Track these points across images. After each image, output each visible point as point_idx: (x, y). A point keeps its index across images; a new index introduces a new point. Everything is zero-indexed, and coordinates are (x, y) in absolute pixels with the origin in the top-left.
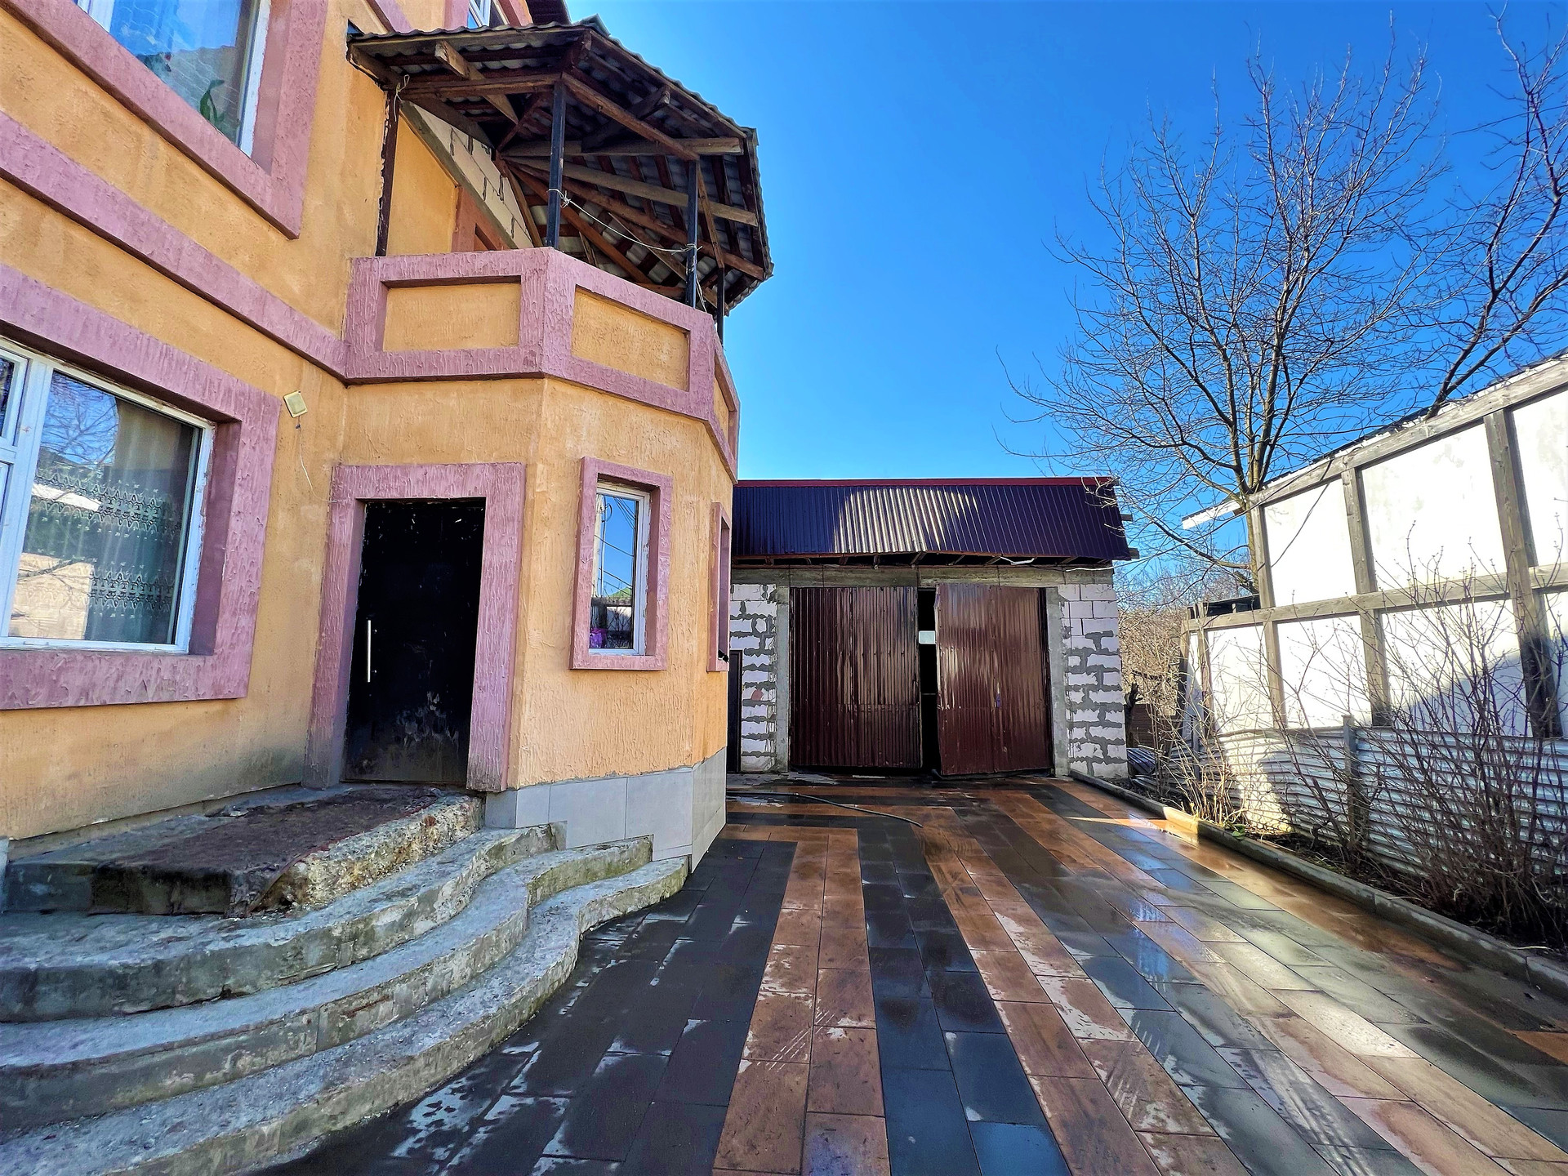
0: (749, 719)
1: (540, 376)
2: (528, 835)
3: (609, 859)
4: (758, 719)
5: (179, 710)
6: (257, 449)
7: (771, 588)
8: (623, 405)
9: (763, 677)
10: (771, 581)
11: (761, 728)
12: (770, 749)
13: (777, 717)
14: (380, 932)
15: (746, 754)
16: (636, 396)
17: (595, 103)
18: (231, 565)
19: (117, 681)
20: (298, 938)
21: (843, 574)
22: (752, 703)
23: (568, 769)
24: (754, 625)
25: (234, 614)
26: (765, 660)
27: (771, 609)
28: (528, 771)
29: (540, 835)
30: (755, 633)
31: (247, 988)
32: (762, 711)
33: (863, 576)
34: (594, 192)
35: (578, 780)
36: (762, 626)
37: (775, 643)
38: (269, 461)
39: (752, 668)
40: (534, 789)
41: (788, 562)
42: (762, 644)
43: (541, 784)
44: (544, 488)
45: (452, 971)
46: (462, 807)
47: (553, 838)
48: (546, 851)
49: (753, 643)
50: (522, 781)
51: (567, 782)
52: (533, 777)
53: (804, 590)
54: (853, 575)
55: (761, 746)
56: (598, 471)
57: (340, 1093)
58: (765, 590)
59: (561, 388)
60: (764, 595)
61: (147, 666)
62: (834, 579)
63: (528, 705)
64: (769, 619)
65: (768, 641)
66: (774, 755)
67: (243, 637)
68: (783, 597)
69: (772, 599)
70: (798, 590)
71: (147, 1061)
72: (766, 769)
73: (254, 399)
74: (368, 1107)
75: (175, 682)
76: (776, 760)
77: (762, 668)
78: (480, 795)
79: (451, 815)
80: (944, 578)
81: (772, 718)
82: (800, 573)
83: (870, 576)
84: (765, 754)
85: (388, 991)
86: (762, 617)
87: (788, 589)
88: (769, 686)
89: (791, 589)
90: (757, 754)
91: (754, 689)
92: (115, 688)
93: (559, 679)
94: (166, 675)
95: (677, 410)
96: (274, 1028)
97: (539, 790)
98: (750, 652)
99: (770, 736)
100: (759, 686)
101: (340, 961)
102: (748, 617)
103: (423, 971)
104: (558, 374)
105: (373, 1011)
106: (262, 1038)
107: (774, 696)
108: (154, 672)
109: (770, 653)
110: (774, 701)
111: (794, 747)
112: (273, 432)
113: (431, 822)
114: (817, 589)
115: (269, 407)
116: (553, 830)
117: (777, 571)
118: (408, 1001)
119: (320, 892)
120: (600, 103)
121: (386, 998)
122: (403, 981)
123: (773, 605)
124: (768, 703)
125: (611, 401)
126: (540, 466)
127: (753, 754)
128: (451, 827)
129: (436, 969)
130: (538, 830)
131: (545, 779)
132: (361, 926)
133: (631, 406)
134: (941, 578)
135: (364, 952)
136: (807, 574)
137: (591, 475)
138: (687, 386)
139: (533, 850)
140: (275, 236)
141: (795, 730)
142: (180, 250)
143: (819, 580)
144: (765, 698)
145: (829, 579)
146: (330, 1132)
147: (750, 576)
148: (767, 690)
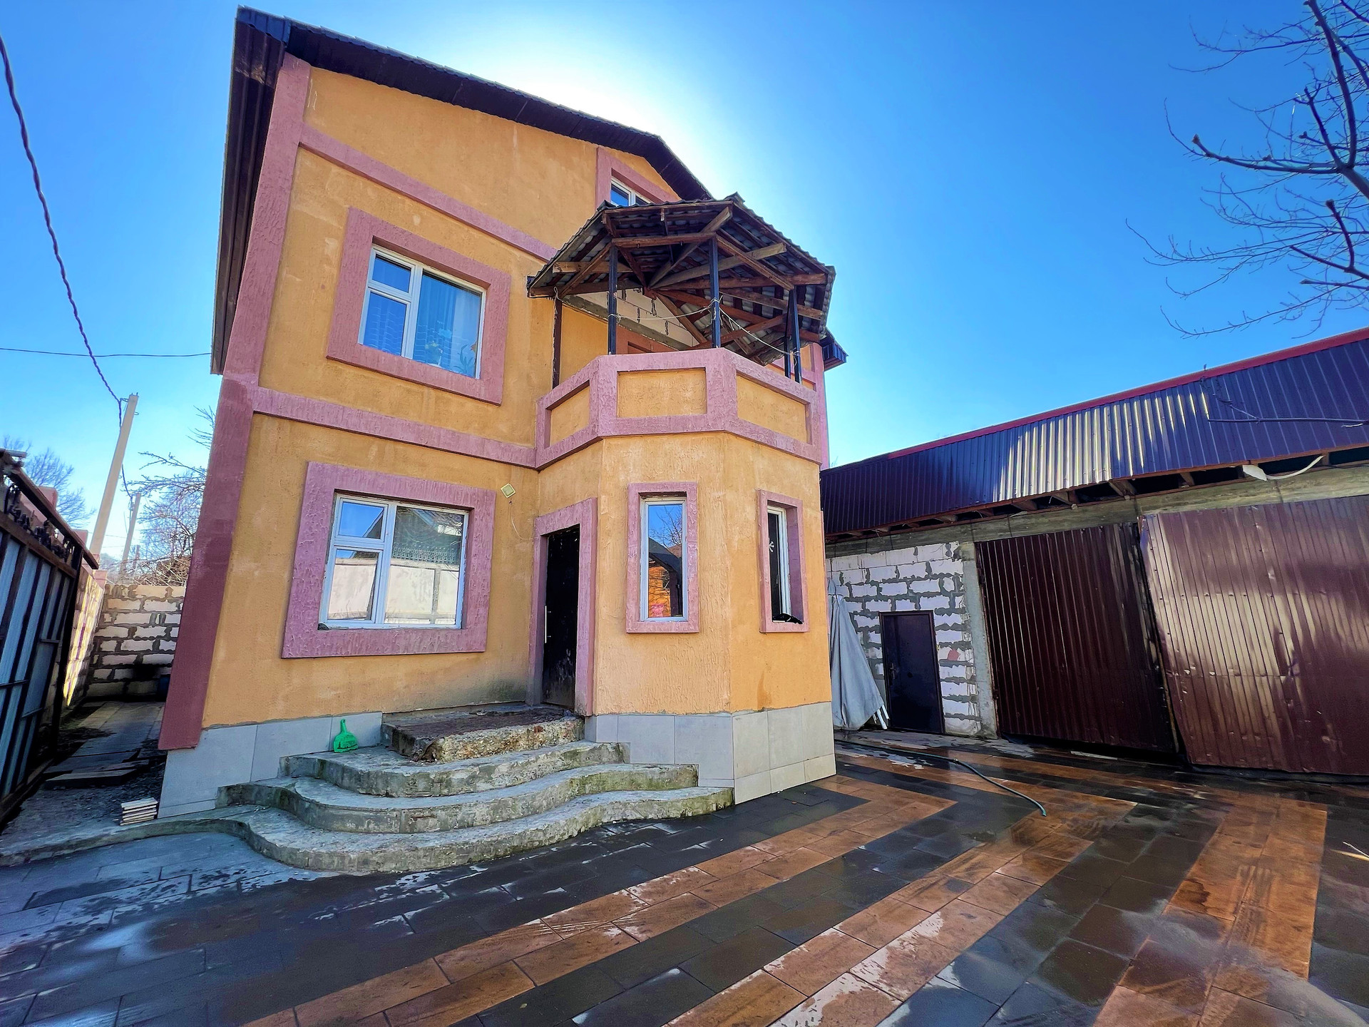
0: (948, 680)
1: (599, 439)
2: (600, 748)
3: (650, 776)
4: (958, 681)
5: (454, 657)
6: (484, 520)
7: (954, 546)
8: (658, 439)
9: (957, 636)
10: (954, 538)
11: (962, 690)
12: (973, 712)
13: (978, 679)
14: (454, 782)
15: (949, 716)
16: (664, 431)
17: (634, 244)
18: (473, 582)
19: (420, 643)
20: (414, 775)
21: (1033, 520)
22: (950, 663)
23: (630, 705)
24: (941, 584)
25: (476, 607)
26: (958, 619)
27: (957, 567)
28: (603, 704)
29: (611, 750)
30: (943, 592)
31: (394, 794)
32: (960, 672)
33: (1060, 519)
34: (701, 282)
35: (636, 714)
36: (949, 585)
37: (965, 601)
38: (490, 525)
39: (945, 627)
40: (607, 716)
41: (968, 517)
42: (952, 603)
43: (612, 713)
44: (606, 511)
45: (475, 813)
46: (567, 724)
47: (620, 754)
48: (615, 762)
49: (944, 602)
50: (599, 710)
51: (630, 715)
52: (607, 708)
53: (991, 543)
54: (1047, 520)
55: (964, 709)
56: (638, 491)
57: (381, 852)
58: (949, 547)
59: (613, 442)
60: (947, 554)
61: (433, 635)
62: (1024, 527)
63: (601, 659)
64: (956, 577)
65: (958, 600)
66: (979, 719)
67: (482, 619)
68: (968, 552)
69: (956, 556)
70: (984, 544)
71: (341, 812)
72: (972, 734)
73: (481, 495)
74: (394, 866)
75: (447, 643)
76: (981, 724)
77: (956, 627)
78: (582, 718)
79: (557, 728)
80: (1179, 504)
81: (972, 680)
82: (982, 526)
83: (1068, 517)
84: (970, 718)
85: (434, 813)
86: (949, 575)
87: (972, 544)
88: (965, 645)
89: (976, 544)
90: (961, 717)
91: (949, 649)
92: (419, 646)
93: (621, 641)
94: (442, 640)
95: (699, 430)
96: (383, 814)
97: (611, 718)
98: (941, 612)
99: (973, 699)
100: (955, 646)
101: (434, 793)
102: (935, 577)
103: (456, 808)
104: (608, 434)
105: (426, 821)
106: (378, 817)
107: (971, 656)
108: (436, 638)
109: (962, 611)
110: (972, 661)
111: (1001, 713)
112: (492, 509)
113: (540, 730)
114: (1005, 541)
115: (490, 497)
116: (621, 748)
117: (959, 528)
118: (445, 822)
119: (447, 756)
120: (637, 242)
121: (432, 816)
122: (443, 810)
123: (959, 563)
124: (966, 664)
125: (649, 439)
126: (603, 497)
127: (956, 716)
128: (555, 735)
129: (464, 809)
130: (609, 746)
131: (614, 711)
132: (445, 776)
133: (665, 438)
134: (1172, 505)
135: (446, 791)
136: (991, 526)
137: (634, 497)
138: (705, 407)
139: (604, 759)
140: (491, 408)
141: (999, 691)
142: (439, 436)
143: (1005, 531)
144: (961, 658)
145: (1017, 528)
146: (377, 870)
147: (931, 536)
148: (964, 650)
